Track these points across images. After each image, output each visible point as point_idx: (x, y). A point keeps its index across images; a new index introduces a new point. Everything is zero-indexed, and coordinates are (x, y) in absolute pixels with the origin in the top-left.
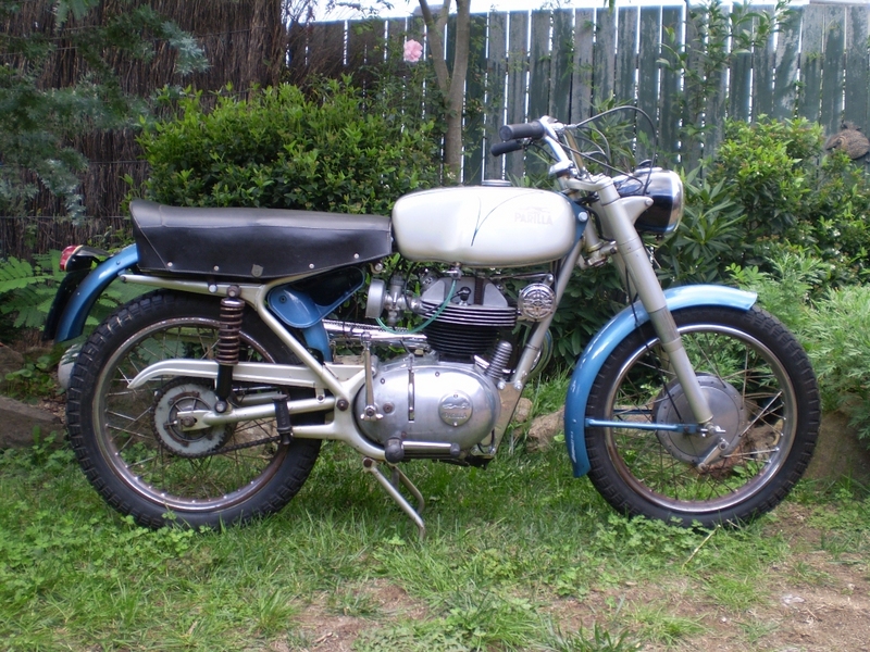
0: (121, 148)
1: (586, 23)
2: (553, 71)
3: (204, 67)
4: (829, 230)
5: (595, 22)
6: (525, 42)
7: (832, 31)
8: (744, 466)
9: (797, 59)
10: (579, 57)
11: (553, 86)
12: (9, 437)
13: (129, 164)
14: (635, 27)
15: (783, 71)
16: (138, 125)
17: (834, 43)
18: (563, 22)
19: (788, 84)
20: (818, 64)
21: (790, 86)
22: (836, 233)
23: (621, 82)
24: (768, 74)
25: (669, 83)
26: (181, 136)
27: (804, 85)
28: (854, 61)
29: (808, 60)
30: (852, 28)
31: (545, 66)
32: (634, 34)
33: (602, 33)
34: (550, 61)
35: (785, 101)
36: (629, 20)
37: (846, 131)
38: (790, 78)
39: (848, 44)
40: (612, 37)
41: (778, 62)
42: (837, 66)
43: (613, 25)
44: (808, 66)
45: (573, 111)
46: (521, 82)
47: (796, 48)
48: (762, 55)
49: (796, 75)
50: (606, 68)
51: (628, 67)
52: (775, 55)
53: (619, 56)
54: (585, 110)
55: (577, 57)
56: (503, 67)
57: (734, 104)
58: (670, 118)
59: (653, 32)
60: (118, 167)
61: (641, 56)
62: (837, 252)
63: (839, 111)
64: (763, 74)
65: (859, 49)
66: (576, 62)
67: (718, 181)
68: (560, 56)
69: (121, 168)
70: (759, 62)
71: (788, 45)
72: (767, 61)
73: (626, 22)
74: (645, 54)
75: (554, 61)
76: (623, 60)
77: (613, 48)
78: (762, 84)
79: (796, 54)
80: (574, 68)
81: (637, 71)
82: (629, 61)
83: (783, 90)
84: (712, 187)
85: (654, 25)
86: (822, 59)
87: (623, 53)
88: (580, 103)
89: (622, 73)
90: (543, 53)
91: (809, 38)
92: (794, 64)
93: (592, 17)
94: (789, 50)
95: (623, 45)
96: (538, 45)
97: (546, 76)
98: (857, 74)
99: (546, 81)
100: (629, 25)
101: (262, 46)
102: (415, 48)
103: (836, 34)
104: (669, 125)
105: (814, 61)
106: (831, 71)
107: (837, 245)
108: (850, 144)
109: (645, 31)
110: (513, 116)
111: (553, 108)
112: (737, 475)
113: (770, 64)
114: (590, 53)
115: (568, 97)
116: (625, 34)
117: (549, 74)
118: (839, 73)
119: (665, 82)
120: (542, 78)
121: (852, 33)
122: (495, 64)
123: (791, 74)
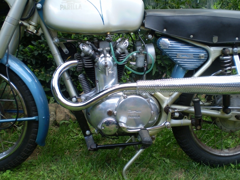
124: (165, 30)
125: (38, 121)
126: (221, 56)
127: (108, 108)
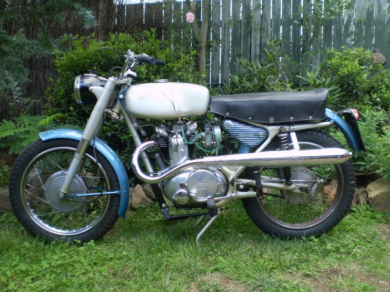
0: (36, 64)
1: (258, 4)
2: (243, 27)
3: (96, 25)
4: (375, 98)
5: (261, 4)
6: (229, 13)
7: (369, 8)
8: (356, 207)
9: (353, 21)
10: (254, 20)
11: (242, 33)
12: (2, 207)
13: (41, 72)
14: (280, 6)
15: (347, 26)
16: (53, 53)
17: (370, 14)
18: (247, 4)
19: (350, 32)
20: (363, 23)
21: (350, 33)
22: (378, 100)
23: (274, 32)
24: (340, 28)
25: (296, 32)
26: (76, 59)
27: (357, 32)
28: (379, 22)
29: (358, 21)
30: (377, 7)
31: (239, 24)
32: (280, 10)
33: (265, 9)
34: (241, 22)
35: (348, 40)
36: (277, 4)
37: (376, 53)
38: (350, 29)
39: (376, 14)
40: (270, 11)
41: (345, 22)
42: (371, 24)
43: (270, 5)
44: (358, 24)
45: (252, 45)
46: (228, 31)
47: (353, 16)
48: (338, 19)
49: (353, 28)
50: (267, 25)
51: (277, 25)
52: (343, 19)
53: (273, 20)
54: (258, 44)
55: (253, 20)
56: (219, 25)
57: (325, 41)
58: (296, 48)
59: (288, 9)
60: (35, 73)
61: (283, 20)
62: (380, 108)
63: (372, 44)
64: (338, 28)
65: (381, 16)
66: (253, 22)
67: (329, 77)
68: (246, 20)
69: (36, 74)
70: (336, 22)
71: (349, 15)
72: (340, 22)
73: (276, 4)
74: (285, 19)
75: (243, 22)
76: (275, 22)
77: (270, 16)
78: (338, 32)
79: (353, 18)
80: (253, 25)
81: (281, 27)
82: (277, 22)
83: (348, 35)
84: (326, 80)
85: (289, 6)
86: (364, 21)
87: (275, 18)
88: (255, 41)
89: (274, 27)
90: (238, 19)
91: (359, 12)
92: (352, 23)
93: (260, 2)
94: (350, 17)
95: (275, 14)
96: (235, 15)
97: (239, 29)
98: (380, 28)
99: (239, 31)
100: (277, 6)
101: (105, 15)
102: (191, 16)
103: (371, 10)
104: (296, 51)
105: (361, 22)
106: (368, 27)
107: (379, 105)
108: (378, 59)
109: (285, 8)
110: (224, 47)
111: (243, 44)
112: (354, 211)
113: (341, 23)
114: (260, 18)
115: (250, 39)
116: (276, 10)
117: (241, 28)
118: (372, 27)
119: (294, 32)
120: (237, 29)
121: (377, 9)
122: (215, 23)
123: (351, 28)
124: (228, 114)
125: (120, 195)
126: (278, 133)
127: (180, 181)
